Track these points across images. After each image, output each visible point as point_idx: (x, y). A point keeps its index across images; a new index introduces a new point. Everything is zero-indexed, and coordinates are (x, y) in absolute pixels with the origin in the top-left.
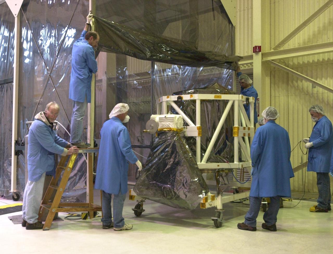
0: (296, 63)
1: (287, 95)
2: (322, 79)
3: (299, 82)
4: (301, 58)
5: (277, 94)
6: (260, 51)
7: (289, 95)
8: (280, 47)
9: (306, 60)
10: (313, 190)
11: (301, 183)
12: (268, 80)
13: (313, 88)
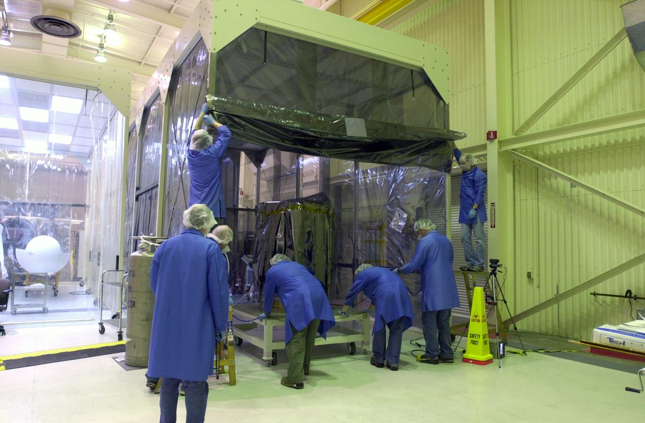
0: (549, 153)
1: (537, 197)
2: (584, 175)
3: (553, 179)
4: (554, 145)
5: (524, 197)
6: (495, 137)
7: (539, 197)
8: (523, 131)
9: (561, 148)
10: (573, 335)
11: (556, 323)
12: (509, 177)
13: (571, 187)
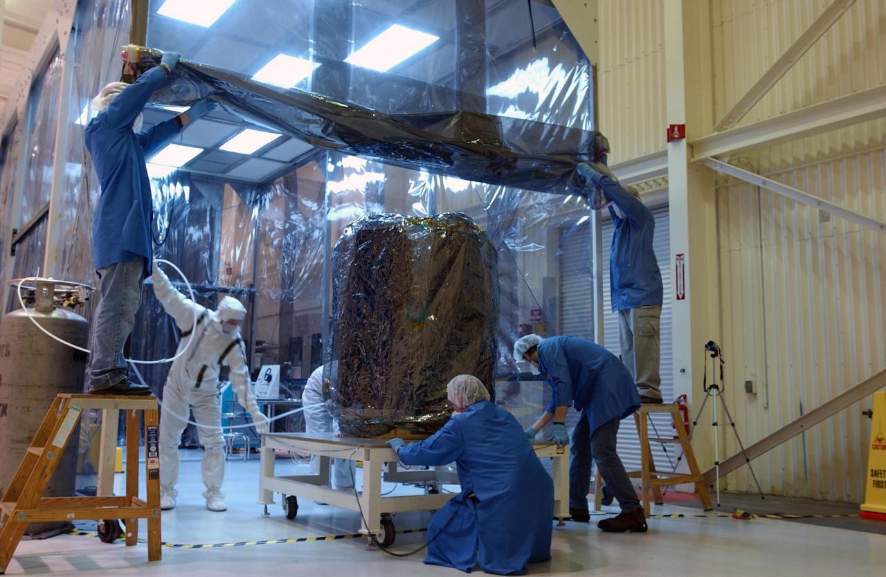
0: (778, 163)
1: (759, 246)
2: (843, 198)
5: (735, 245)
6: (683, 136)
7: (763, 243)
8: (732, 122)
12: (709, 210)
13: (821, 222)
